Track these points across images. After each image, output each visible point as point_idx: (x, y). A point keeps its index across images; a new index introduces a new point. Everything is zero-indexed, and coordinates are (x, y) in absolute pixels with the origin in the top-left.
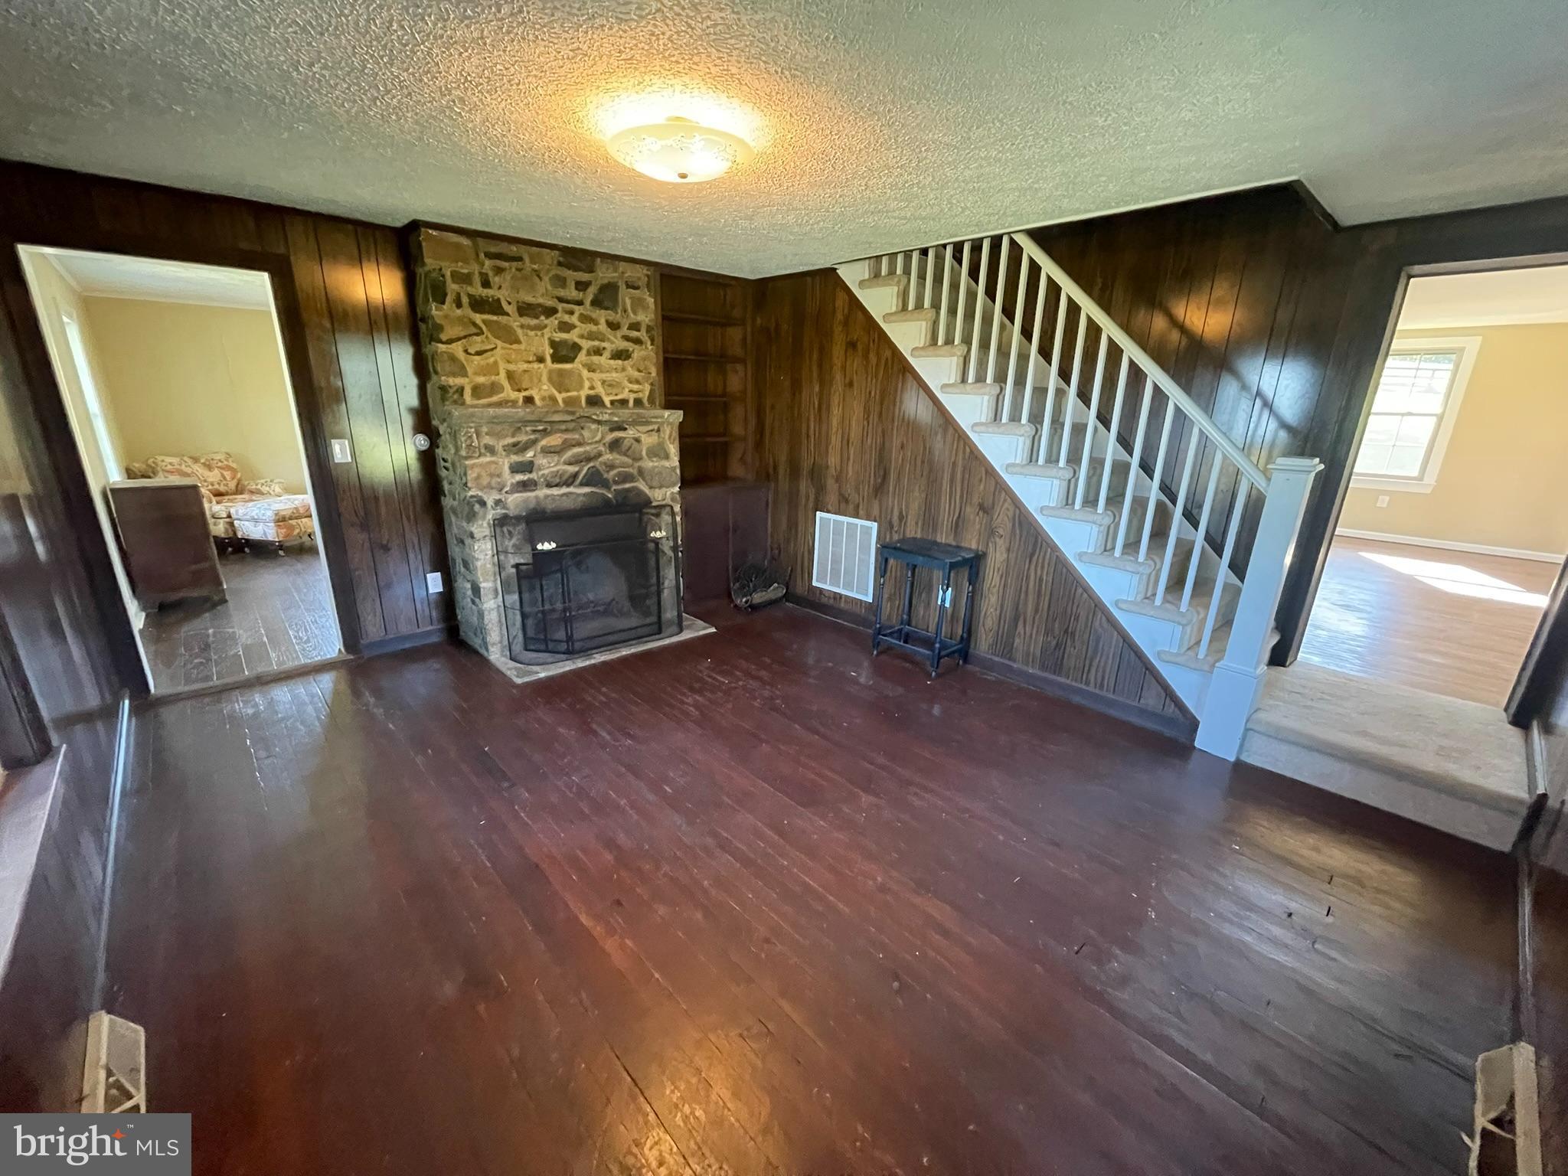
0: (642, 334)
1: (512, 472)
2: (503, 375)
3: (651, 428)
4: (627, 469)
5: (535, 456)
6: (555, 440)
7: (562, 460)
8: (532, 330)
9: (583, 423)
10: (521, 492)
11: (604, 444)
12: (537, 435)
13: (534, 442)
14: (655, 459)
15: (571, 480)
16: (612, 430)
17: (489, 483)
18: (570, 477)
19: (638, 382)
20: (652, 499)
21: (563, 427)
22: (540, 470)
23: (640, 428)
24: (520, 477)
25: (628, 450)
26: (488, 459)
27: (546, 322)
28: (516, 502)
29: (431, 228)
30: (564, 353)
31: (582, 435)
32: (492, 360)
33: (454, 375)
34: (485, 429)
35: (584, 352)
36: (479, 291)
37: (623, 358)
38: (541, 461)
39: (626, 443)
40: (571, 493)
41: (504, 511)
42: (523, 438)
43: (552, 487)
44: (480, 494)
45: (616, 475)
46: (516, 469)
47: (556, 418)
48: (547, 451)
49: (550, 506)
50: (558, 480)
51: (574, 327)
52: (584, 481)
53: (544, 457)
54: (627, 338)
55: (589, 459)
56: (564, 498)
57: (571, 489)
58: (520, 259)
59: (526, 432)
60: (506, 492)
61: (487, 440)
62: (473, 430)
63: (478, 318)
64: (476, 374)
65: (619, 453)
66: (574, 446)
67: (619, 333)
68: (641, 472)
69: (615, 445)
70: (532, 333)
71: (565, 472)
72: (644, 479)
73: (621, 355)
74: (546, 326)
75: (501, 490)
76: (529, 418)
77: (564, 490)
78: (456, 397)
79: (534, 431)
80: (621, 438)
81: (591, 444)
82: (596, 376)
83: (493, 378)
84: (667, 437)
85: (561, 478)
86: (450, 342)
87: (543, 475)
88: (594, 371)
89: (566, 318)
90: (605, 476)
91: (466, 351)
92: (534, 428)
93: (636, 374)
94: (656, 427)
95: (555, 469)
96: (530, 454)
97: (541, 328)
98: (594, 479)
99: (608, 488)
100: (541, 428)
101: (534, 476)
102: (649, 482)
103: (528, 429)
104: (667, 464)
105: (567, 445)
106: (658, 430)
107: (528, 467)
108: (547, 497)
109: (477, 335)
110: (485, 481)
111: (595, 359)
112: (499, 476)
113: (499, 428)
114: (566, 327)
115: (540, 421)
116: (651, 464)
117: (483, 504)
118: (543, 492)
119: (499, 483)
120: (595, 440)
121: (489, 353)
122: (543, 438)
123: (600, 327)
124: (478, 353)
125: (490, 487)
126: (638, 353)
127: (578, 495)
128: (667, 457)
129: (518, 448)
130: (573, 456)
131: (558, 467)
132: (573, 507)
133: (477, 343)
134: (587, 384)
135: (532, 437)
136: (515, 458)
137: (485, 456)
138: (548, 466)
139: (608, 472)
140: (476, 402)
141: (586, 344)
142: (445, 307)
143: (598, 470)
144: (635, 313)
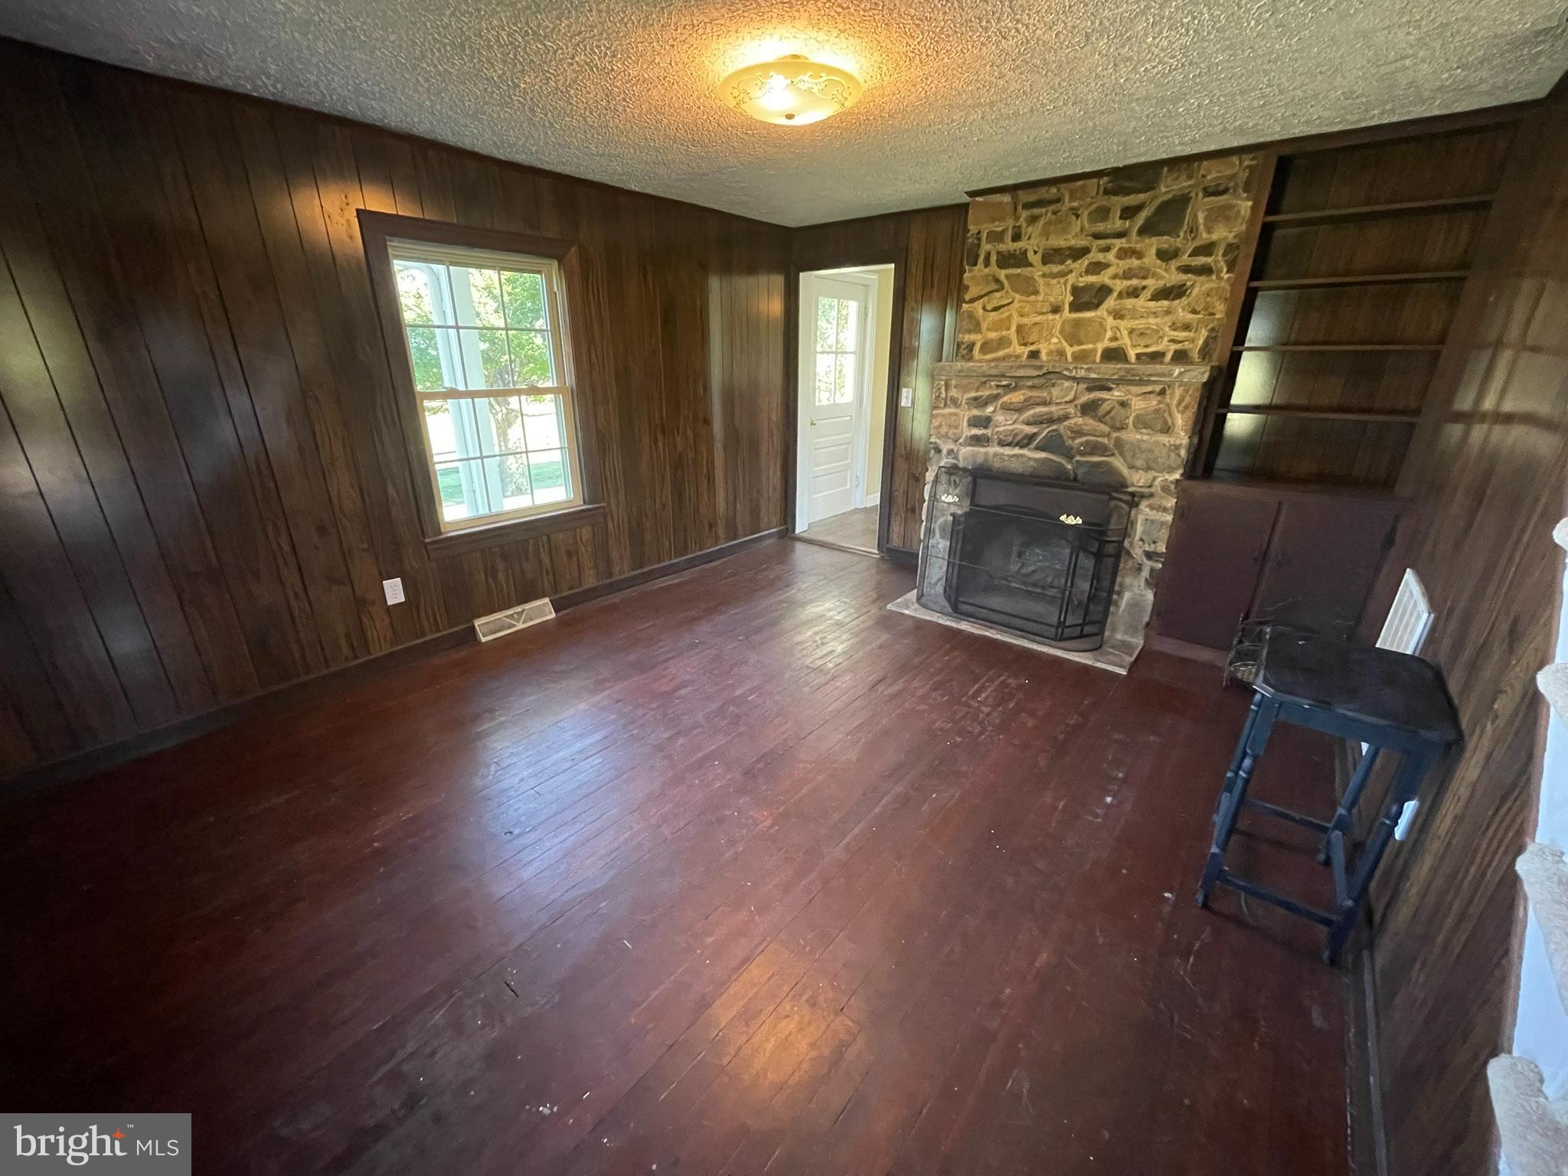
0: (1217, 260)
1: (969, 425)
2: (1014, 328)
3: (1150, 388)
4: (1100, 439)
5: (994, 411)
6: (1017, 397)
7: (1021, 419)
8: (1054, 278)
9: (1053, 378)
10: (971, 445)
11: (1076, 406)
12: (1000, 391)
13: (996, 397)
14: (1144, 431)
15: (1025, 441)
16: (1090, 389)
17: (947, 433)
18: (1024, 438)
19: (1187, 327)
20: (1129, 483)
21: (1030, 383)
22: (997, 426)
23: (1135, 389)
24: (975, 431)
25: (1105, 416)
26: (952, 410)
27: (1073, 266)
28: (967, 455)
29: (978, 196)
30: (1087, 299)
31: (1050, 393)
32: (1006, 314)
33: (969, 332)
34: (954, 382)
35: (1115, 294)
36: (1009, 246)
37: (1171, 297)
38: (1000, 418)
39: (1106, 407)
40: (1022, 456)
41: (954, 461)
42: (985, 393)
43: (1003, 446)
44: (938, 441)
45: (1081, 444)
46: (975, 422)
47: (1021, 373)
48: (1007, 408)
49: (997, 464)
50: (1010, 439)
51: (1107, 266)
52: (1040, 444)
53: (1003, 415)
54: (1186, 269)
55: (1051, 421)
56: (1013, 459)
57: (1025, 452)
58: (1058, 200)
59: (991, 387)
60: (960, 444)
61: (954, 393)
62: (943, 383)
63: (1002, 274)
64: (988, 329)
65: (1094, 418)
66: (1038, 404)
67: (1174, 264)
68: (1119, 443)
69: (1089, 409)
70: (1054, 281)
71: (1022, 431)
72: (1121, 454)
73: (1170, 293)
74: (1071, 271)
75: (956, 441)
76: (993, 372)
77: (1017, 451)
78: (965, 352)
79: (998, 386)
80: (1100, 399)
81: (1058, 404)
82: (1125, 325)
83: (1004, 333)
84: (1175, 402)
85: (1014, 438)
86: (972, 301)
87: (997, 432)
88: (1122, 317)
89: (1101, 257)
90: (1069, 442)
91: (984, 308)
92: (998, 383)
93: (1189, 317)
94: (1158, 388)
95: (1011, 427)
96: (990, 409)
97: (1063, 274)
98: (1053, 444)
99: (1070, 458)
100: (1004, 383)
101: (988, 432)
102: (1129, 459)
103: (993, 383)
104: (1165, 439)
105: (1028, 404)
106: (1162, 392)
107: (985, 422)
108: (996, 455)
109: (997, 291)
110: (944, 430)
111: (1130, 302)
112: (956, 427)
113: (965, 382)
114: (1097, 268)
115: (1003, 376)
116: (1138, 437)
117: (938, 451)
118: (994, 449)
119: (955, 434)
120: (1064, 400)
121: (1006, 308)
122: (1005, 394)
123: (1146, 260)
124: (995, 309)
125: (946, 436)
126: (1200, 286)
127: (1030, 459)
128: (1167, 430)
129: (979, 402)
130: (1033, 416)
131: (1015, 426)
132: (1021, 471)
133: (997, 299)
134: (1109, 334)
135: (995, 392)
136: (975, 412)
137: (950, 407)
138: (1005, 423)
139: (1074, 438)
140: (982, 357)
141: (1119, 285)
142: (976, 268)
143: (1060, 436)
144: (1209, 231)
